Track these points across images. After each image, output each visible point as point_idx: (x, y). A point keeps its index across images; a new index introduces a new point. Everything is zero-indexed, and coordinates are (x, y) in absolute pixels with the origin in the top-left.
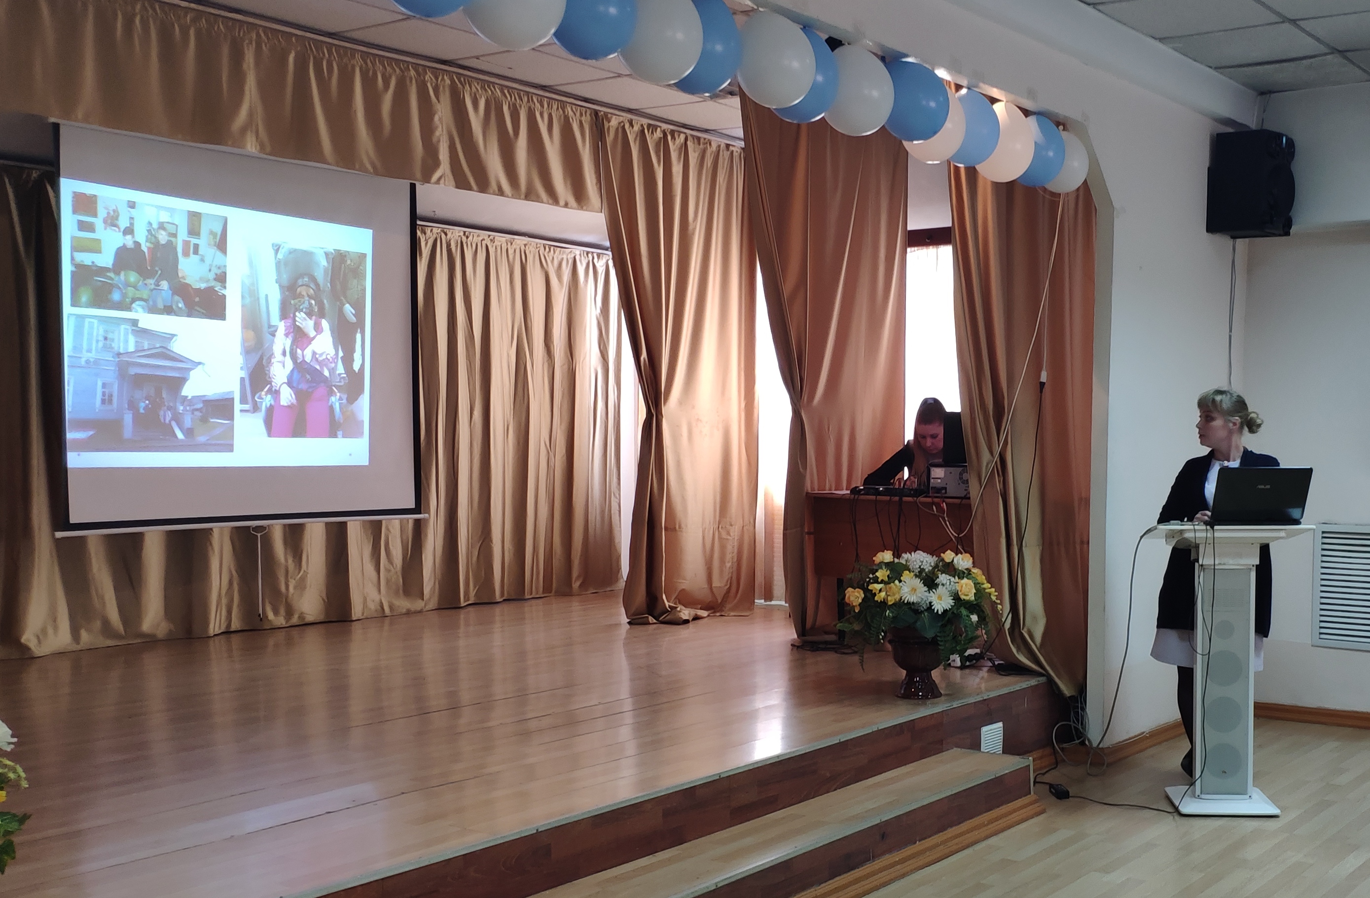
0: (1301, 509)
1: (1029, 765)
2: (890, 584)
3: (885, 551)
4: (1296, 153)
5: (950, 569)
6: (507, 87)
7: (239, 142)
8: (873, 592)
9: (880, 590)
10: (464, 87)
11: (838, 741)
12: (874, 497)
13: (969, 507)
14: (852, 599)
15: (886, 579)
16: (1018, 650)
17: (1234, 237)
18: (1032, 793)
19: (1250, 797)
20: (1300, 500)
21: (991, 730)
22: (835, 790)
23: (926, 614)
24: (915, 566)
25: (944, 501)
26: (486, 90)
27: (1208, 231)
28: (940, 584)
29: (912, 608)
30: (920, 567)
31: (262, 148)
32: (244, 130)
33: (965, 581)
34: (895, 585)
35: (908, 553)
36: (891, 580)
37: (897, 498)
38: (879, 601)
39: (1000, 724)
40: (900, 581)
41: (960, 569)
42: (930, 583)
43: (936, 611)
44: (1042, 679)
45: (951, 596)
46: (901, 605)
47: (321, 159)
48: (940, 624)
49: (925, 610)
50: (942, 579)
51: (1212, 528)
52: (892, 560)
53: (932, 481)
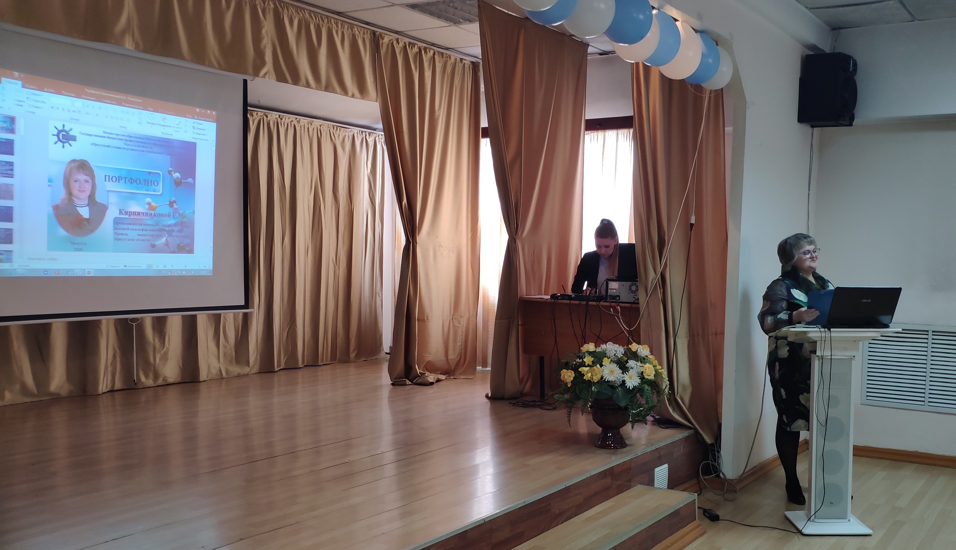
0: (890, 317)
1: (695, 499)
2: (593, 367)
3: (590, 343)
4: (858, 69)
5: (635, 356)
6: (314, 12)
7: (119, 42)
8: (582, 373)
9: (587, 372)
10: (283, 10)
11: (564, 487)
12: (568, 301)
13: (638, 310)
14: (566, 377)
15: (591, 364)
16: (674, 410)
17: (813, 127)
18: (697, 519)
19: (849, 520)
20: (891, 310)
21: (661, 470)
22: (562, 523)
23: (620, 389)
24: (611, 353)
25: (618, 305)
26: (299, 13)
27: (798, 121)
28: (630, 368)
29: (611, 385)
30: (615, 355)
31: (137, 47)
32: (123, 33)
33: (647, 365)
34: (597, 368)
35: (604, 344)
36: (594, 363)
37: (585, 303)
38: (587, 380)
39: (666, 466)
40: (601, 366)
41: (642, 356)
42: (624, 368)
43: (628, 388)
44: (691, 431)
45: (639, 376)
46: (602, 381)
47: (180, 56)
48: (630, 396)
49: (619, 386)
50: (631, 363)
51: (830, 330)
52: (595, 350)
53: (609, 290)
